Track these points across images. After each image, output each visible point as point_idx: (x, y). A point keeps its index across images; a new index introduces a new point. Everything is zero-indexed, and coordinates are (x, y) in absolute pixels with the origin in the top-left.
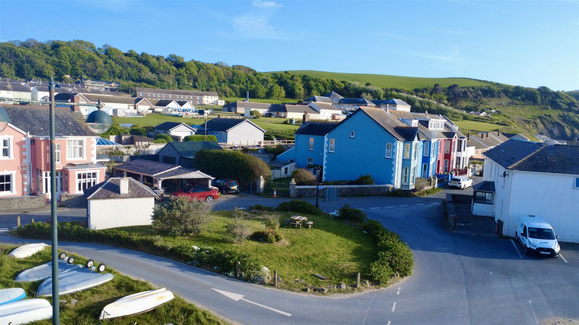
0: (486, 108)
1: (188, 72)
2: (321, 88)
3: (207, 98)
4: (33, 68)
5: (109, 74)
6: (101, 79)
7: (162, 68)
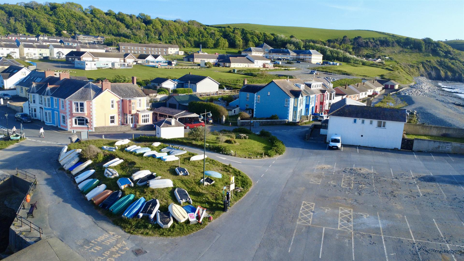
0: (382, 55)
1: (154, 27)
2: (256, 40)
3: (171, 49)
4: (39, 26)
5: (96, 30)
6: (90, 34)
7: (134, 25)
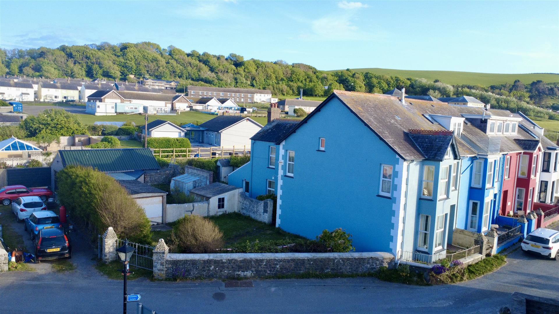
1: (246, 70)
2: (384, 86)
3: (260, 96)
4: (101, 69)
5: (170, 73)
6: (162, 78)
7: (221, 67)
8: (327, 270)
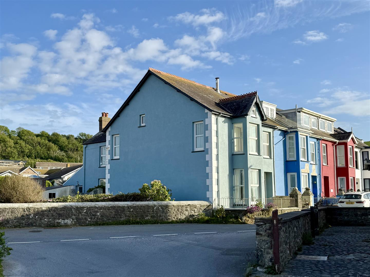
5: (19, 153)
8: (147, 218)
